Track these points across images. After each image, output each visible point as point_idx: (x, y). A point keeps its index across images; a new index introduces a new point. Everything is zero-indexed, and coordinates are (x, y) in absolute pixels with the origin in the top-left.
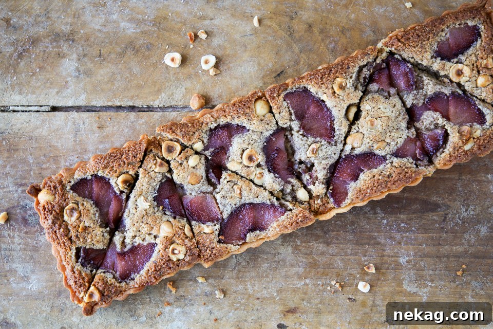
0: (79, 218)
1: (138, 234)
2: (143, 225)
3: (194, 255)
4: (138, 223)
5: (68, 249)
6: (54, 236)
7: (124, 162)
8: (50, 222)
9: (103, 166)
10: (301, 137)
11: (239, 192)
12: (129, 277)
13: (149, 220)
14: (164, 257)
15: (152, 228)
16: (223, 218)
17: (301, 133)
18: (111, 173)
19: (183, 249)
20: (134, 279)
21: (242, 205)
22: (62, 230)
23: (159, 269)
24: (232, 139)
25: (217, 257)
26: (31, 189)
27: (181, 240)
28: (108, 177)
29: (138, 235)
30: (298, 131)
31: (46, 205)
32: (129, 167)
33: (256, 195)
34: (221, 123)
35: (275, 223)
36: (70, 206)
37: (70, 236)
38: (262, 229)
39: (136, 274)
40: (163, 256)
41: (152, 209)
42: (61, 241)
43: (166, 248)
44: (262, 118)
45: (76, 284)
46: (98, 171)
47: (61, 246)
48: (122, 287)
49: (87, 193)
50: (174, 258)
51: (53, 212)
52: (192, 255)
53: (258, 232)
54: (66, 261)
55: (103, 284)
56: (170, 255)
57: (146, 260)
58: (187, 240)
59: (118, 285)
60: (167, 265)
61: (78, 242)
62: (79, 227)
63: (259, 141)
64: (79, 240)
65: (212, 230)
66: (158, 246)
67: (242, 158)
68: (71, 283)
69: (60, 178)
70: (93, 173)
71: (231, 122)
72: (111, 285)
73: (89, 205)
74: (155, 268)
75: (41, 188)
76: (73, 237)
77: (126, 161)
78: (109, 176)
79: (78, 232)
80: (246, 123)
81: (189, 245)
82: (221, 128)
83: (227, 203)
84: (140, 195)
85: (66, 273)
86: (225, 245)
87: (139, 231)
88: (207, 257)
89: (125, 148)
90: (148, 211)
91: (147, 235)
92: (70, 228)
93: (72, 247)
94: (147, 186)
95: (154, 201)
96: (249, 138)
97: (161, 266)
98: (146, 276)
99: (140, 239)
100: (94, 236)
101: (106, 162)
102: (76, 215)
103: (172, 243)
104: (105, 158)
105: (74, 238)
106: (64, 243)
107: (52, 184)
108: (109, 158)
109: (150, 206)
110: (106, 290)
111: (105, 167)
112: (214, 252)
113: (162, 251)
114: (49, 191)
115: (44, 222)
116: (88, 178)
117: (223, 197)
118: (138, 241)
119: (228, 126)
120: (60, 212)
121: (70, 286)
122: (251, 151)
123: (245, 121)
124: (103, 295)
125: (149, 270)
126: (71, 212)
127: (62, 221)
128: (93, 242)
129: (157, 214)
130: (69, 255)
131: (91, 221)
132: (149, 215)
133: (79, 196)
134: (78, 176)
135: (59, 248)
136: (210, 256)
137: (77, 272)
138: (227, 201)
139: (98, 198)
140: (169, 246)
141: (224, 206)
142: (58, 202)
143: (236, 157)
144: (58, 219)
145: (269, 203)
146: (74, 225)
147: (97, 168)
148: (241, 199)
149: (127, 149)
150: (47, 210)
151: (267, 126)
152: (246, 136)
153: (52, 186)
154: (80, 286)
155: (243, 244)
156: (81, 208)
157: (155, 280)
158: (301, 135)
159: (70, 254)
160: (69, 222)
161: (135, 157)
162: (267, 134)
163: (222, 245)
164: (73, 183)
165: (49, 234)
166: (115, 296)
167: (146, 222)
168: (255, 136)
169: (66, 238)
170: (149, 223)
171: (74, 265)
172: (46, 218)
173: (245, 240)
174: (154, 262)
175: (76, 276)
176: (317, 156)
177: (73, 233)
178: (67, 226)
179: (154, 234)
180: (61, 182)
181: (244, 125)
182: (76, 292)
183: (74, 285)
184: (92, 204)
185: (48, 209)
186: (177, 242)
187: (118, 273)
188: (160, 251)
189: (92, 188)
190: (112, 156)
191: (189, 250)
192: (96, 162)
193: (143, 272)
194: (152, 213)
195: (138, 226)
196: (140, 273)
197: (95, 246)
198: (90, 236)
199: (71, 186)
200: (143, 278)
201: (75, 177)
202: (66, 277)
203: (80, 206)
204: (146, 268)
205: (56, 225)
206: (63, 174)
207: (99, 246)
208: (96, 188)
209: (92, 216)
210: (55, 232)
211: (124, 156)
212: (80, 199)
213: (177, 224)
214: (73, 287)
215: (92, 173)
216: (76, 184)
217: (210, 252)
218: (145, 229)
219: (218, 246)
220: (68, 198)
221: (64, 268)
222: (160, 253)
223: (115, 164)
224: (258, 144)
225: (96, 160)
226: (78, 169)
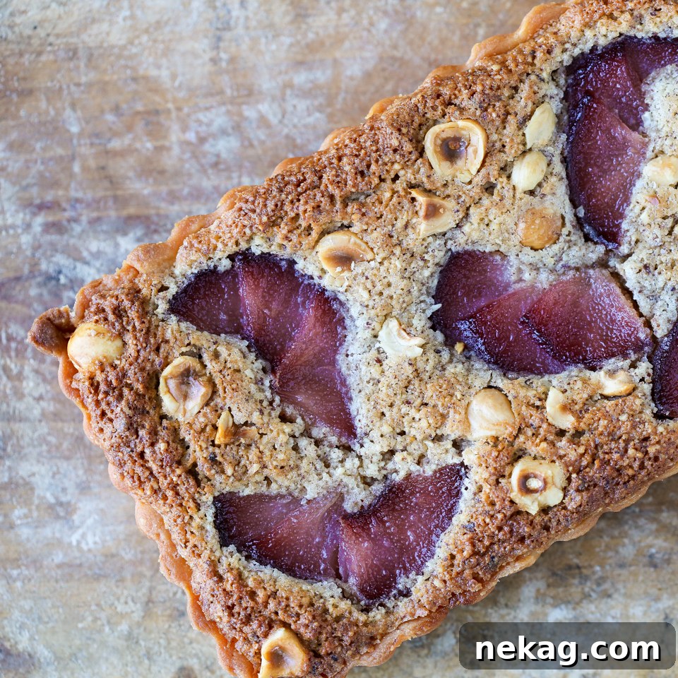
0: (211, 399)
1: (399, 442)
2: (413, 413)
3: (595, 485)
4: (395, 409)
5: (191, 504)
6: (139, 470)
7: (332, 197)
8: (120, 424)
9: (265, 219)
12: (390, 587)
13: (429, 393)
14: (497, 507)
15: (444, 417)
16: (654, 338)
18: (294, 238)
19: (556, 472)
20: (406, 593)
22: (161, 446)
23: (488, 548)
24: (644, 88)
25: (661, 468)
26: (42, 330)
27: (544, 445)
28: (286, 254)
29: (399, 447)
31: (98, 372)
32: (349, 209)
34: (602, 42)
36: (178, 366)
37: (189, 464)
39: (412, 575)
40: (493, 504)
41: (431, 355)
42: (164, 483)
43: (500, 475)
45: (232, 615)
46: (251, 238)
47: (165, 498)
48: (374, 623)
49: (223, 317)
50: (531, 505)
51: (126, 391)
52: (588, 486)
54: (190, 545)
55: (314, 617)
56: (515, 495)
57: (436, 526)
58: (564, 439)
59: (362, 618)
60: (511, 532)
61: (218, 479)
62: (215, 428)
64: (223, 472)
65: (631, 382)
66: (471, 474)
68: (217, 612)
69: (131, 281)
70: (235, 249)
71: (632, 33)
72: (338, 619)
73: (236, 355)
74: (473, 545)
75: (73, 320)
76: (200, 463)
77: (337, 193)
78: (289, 250)
79: (213, 445)
81: (572, 456)
82: (602, 56)
83: (661, 284)
84: (386, 316)
85: (194, 585)
87: (403, 433)
88: (630, 472)
89: (326, 152)
90: (420, 365)
91: (430, 444)
92: (186, 435)
93: (204, 498)
94: (403, 283)
95: (434, 328)
97: (492, 536)
98: (447, 577)
99: (409, 459)
100: (267, 453)
101: (271, 205)
102: (199, 391)
103: (517, 457)
104: (268, 191)
105: (204, 468)
106: (174, 487)
107: (108, 304)
108: (281, 191)
109: (422, 346)
110: (324, 636)
111: (273, 223)
112: (652, 450)
113: (486, 488)
114: (102, 327)
115: (101, 430)
116: (221, 269)
117: (646, 267)
118: (402, 467)
119: (624, 48)
120: (147, 388)
121: (212, 625)
124: (317, 655)
125: (453, 557)
126: (183, 383)
127: (156, 418)
128: (266, 472)
129: (451, 369)
130: (193, 524)
131: (251, 405)
132: (425, 376)
133: (200, 329)
134: (186, 266)
135: (160, 507)
136: (642, 467)
137: (229, 577)
138: (661, 280)
139: (261, 329)
140: (508, 469)
141: (654, 297)
142: (137, 358)
143: (668, 142)
144: (144, 413)
146: (198, 426)
147: (248, 231)
149: (333, 152)
150: (103, 387)
153: (108, 310)
154: (248, 620)
156: (212, 366)
157: (477, 587)
159: (197, 520)
160: (181, 419)
161: (362, 173)
163: (670, 423)
164: (173, 290)
165: (121, 465)
166: (353, 655)
167: (418, 402)
169: (178, 471)
170: (431, 403)
171: (218, 554)
172: (103, 414)
174: (468, 528)
175: (228, 588)
177: (198, 453)
178: (175, 431)
179: (453, 437)
180: (134, 293)
182: (234, 641)
183: (225, 619)
184: (245, 350)
185: (109, 384)
186: (533, 450)
187: (352, 580)
188: (480, 489)
189: (237, 299)
190: (287, 184)
191: (574, 471)
192: (241, 209)
193: (435, 565)
194: (435, 368)
195: (396, 416)
196: (425, 570)
197: (274, 486)
198: (253, 454)
199: (169, 302)
200: (437, 583)
201: (177, 272)
202: (196, 598)
203: (207, 362)
204: (441, 552)
205: (142, 433)
206: (137, 266)
207: (286, 483)
208: (249, 296)
209: (253, 388)
210: (142, 455)
211: (328, 175)
212: (203, 339)
213: (522, 393)
214: (224, 625)
215: (232, 249)
216: (185, 291)
217: (639, 455)
218: (420, 425)
219: (660, 429)
220: (167, 342)
221: (184, 571)
222: (483, 496)
223: (302, 208)
225: (238, 205)
226: (185, 243)
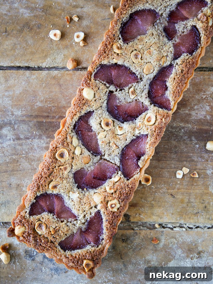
0: (47, 227)
1: (85, 213)
2: (84, 206)
4: (80, 208)
5: (55, 248)
6: (42, 248)
8: (33, 242)
9: (36, 189)
10: (120, 92)
11: (115, 146)
12: (99, 240)
14: (109, 214)
15: (90, 204)
16: (118, 166)
17: (118, 90)
18: (44, 189)
19: (115, 201)
20: (103, 239)
21: (122, 151)
22: (43, 241)
23: (112, 222)
24: (89, 123)
25: (134, 189)
26: (8, 233)
27: (111, 198)
28: (44, 192)
30: (116, 91)
31: (23, 235)
32: (50, 178)
33: (125, 139)
34: (76, 120)
35: (147, 145)
36: (37, 224)
37: (50, 241)
38: (143, 154)
39: (102, 235)
41: (81, 194)
42: (47, 247)
43: (106, 208)
44: (95, 99)
45: (74, 263)
46: (36, 193)
47: (49, 250)
48: (100, 248)
49: (40, 210)
50: (115, 210)
51: (30, 235)
52: (123, 200)
53: (142, 158)
54: (59, 255)
55: (89, 254)
56: (111, 210)
57: (101, 223)
58: (114, 194)
59: (98, 249)
60: (114, 217)
61: (57, 240)
62: (51, 231)
63: (104, 112)
65: (119, 177)
66: (101, 211)
67: (102, 128)
68: (71, 264)
69: (20, 214)
70: (34, 197)
71: (81, 115)
72: (94, 252)
73: (46, 216)
74: (109, 223)
75: (13, 228)
76: (52, 239)
77: (46, 176)
79: (52, 235)
80: (89, 108)
81: (117, 196)
84: (69, 192)
85: (64, 262)
86: (133, 178)
88: (129, 193)
90: (80, 197)
91: (90, 210)
92: (46, 236)
93: (56, 245)
94: (68, 184)
95: (79, 189)
96: (97, 115)
97: (112, 220)
98: (108, 232)
99: (89, 215)
100: (63, 230)
101: (36, 185)
102: (44, 227)
103: (107, 203)
104: (34, 183)
106: (50, 247)
108: (36, 182)
109: (79, 193)
110: (93, 257)
111: (38, 188)
112: (130, 187)
113: (105, 212)
114: (19, 226)
115: (30, 245)
116: (34, 202)
117: (109, 155)
118: (88, 217)
119: (81, 118)
120: (34, 232)
121: (72, 267)
122: (104, 121)
123: (87, 108)
124: (94, 261)
125: (107, 228)
126: (40, 227)
127: (39, 236)
128: (65, 233)
130: (57, 251)
131: (55, 223)
132: (82, 198)
133: (37, 215)
134: (28, 205)
135: (49, 252)
136: (130, 191)
137: (70, 257)
138: (113, 155)
139: (48, 208)
140: (107, 206)
141: (114, 159)
142: (29, 228)
143: (99, 130)
144: (36, 237)
145: (134, 138)
146: (47, 233)
148: (119, 148)
149: (41, 169)
151: (101, 101)
152: (94, 115)
153: (18, 222)
155: (140, 170)
157: (115, 230)
158: (119, 91)
159: (58, 250)
160: (43, 234)
161: (49, 170)
162: (105, 104)
163: (130, 180)
164: (28, 211)
165: (38, 249)
166: (100, 257)
167: (84, 204)
168: (99, 111)
169: (49, 244)
170: (86, 202)
172: (29, 242)
173: (140, 168)
174: (107, 221)
175: (71, 259)
176: (137, 94)
177: (50, 238)
178: (44, 236)
179: (94, 206)
180: (21, 216)
181: (89, 110)
182: (78, 268)
183: (74, 265)
184: (48, 214)
185: (27, 236)
186: (109, 200)
187: (92, 243)
189: (41, 205)
190: (36, 180)
191: (119, 199)
192: (31, 189)
193: (105, 231)
194: (83, 196)
195: (82, 209)
196: (104, 233)
197: (68, 235)
198: (60, 232)
199: (29, 214)
200: (107, 234)
201: (27, 208)
202: (66, 264)
203: (42, 221)
204: (104, 228)
205: (38, 241)
206: (19, 211)
207: (70, 233)
208: (42, 203)
209: (53, 220)
210: (40, 245)
211: (43, 174)
212: (39, 217)
213: (101, 191)
215: (34, 198)
216: (30, 210)
217: (129, 189)
218: (87, 208)
219: (129, 182)
220: (33, 221)
221: (61, 261)
222: (106, 214)
223: (42, 183)
224: (104, 114)
226: (25, 202)
